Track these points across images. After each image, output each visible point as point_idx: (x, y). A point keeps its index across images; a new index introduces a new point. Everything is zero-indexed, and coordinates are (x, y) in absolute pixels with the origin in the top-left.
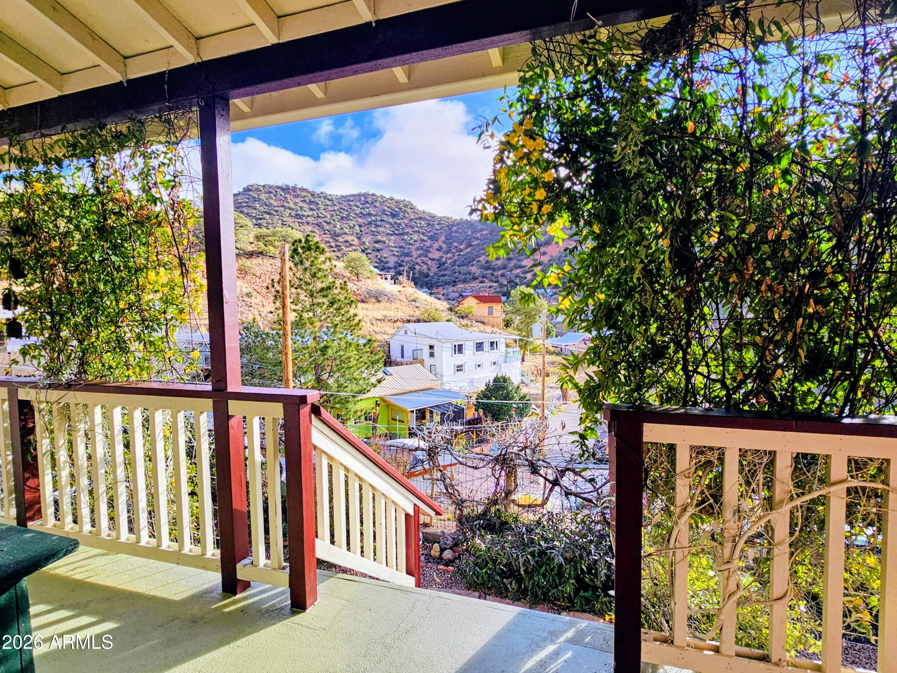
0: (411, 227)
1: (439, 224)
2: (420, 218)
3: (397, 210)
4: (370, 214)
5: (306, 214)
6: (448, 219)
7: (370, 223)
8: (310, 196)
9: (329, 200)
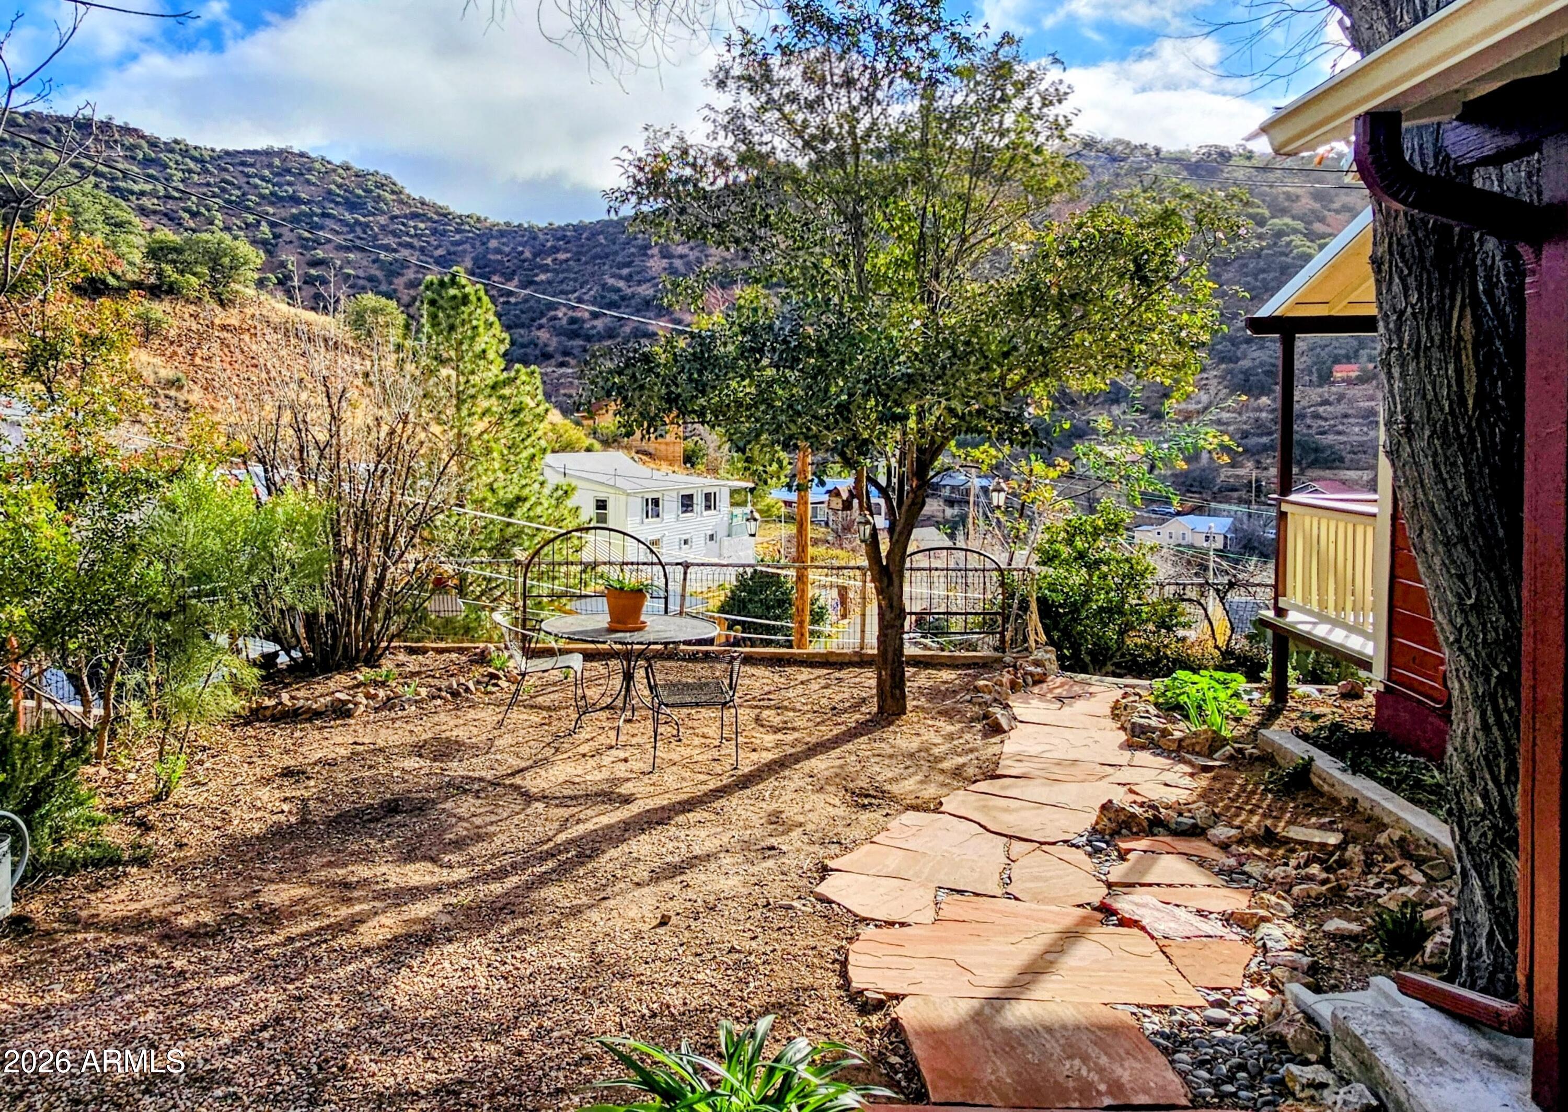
0: (394, 233)
1: (458, 231)
2: (415, 216)
3: (360, 192)
4: (295, 200)
5: (136, 188)
6: (478, 220)
7: (295, 219)
8: (145, 145)
9: (193, 158)
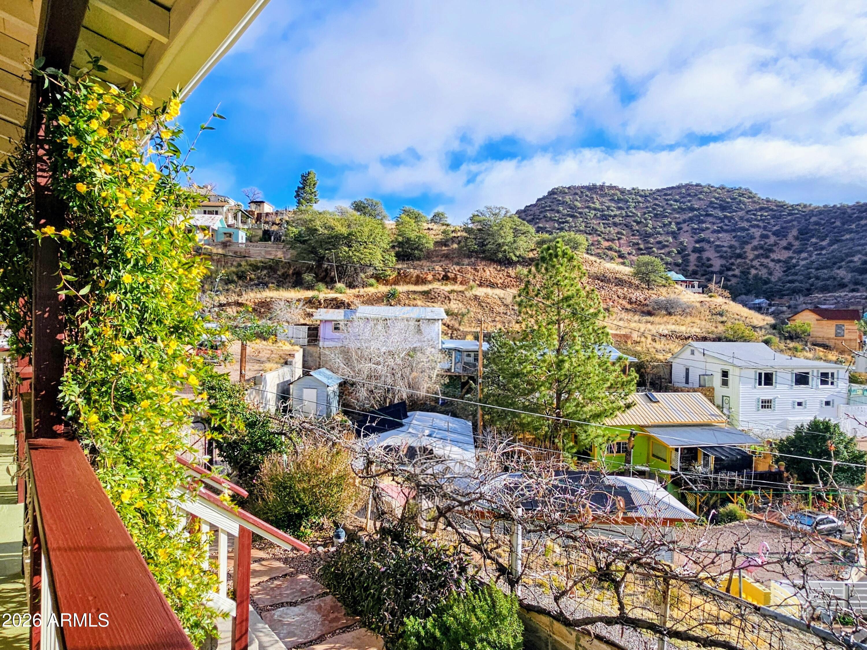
0: (748, 220)
1: (789, 214)
2: (761, 209)
3: (729, 200)
4: (692, 209)
5: (612, 214)
6: (805, 206)
7: (691, 219)
8: (619, 193)
9: (641, 196)
